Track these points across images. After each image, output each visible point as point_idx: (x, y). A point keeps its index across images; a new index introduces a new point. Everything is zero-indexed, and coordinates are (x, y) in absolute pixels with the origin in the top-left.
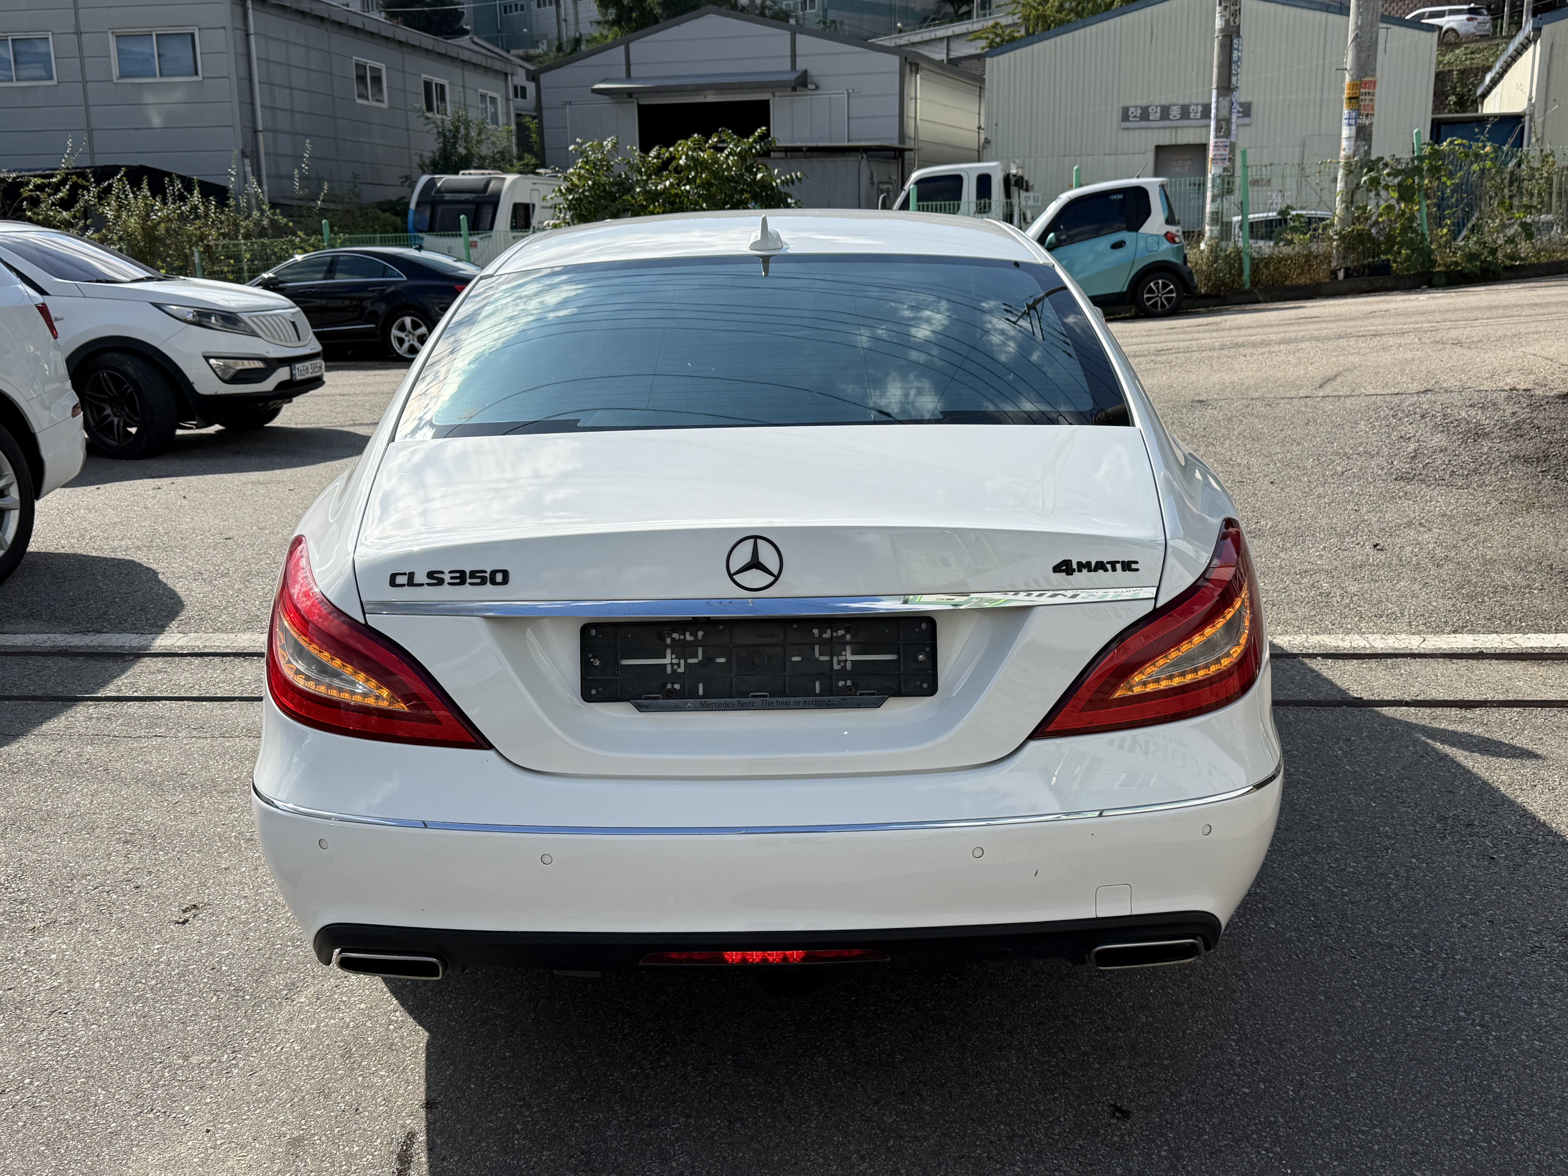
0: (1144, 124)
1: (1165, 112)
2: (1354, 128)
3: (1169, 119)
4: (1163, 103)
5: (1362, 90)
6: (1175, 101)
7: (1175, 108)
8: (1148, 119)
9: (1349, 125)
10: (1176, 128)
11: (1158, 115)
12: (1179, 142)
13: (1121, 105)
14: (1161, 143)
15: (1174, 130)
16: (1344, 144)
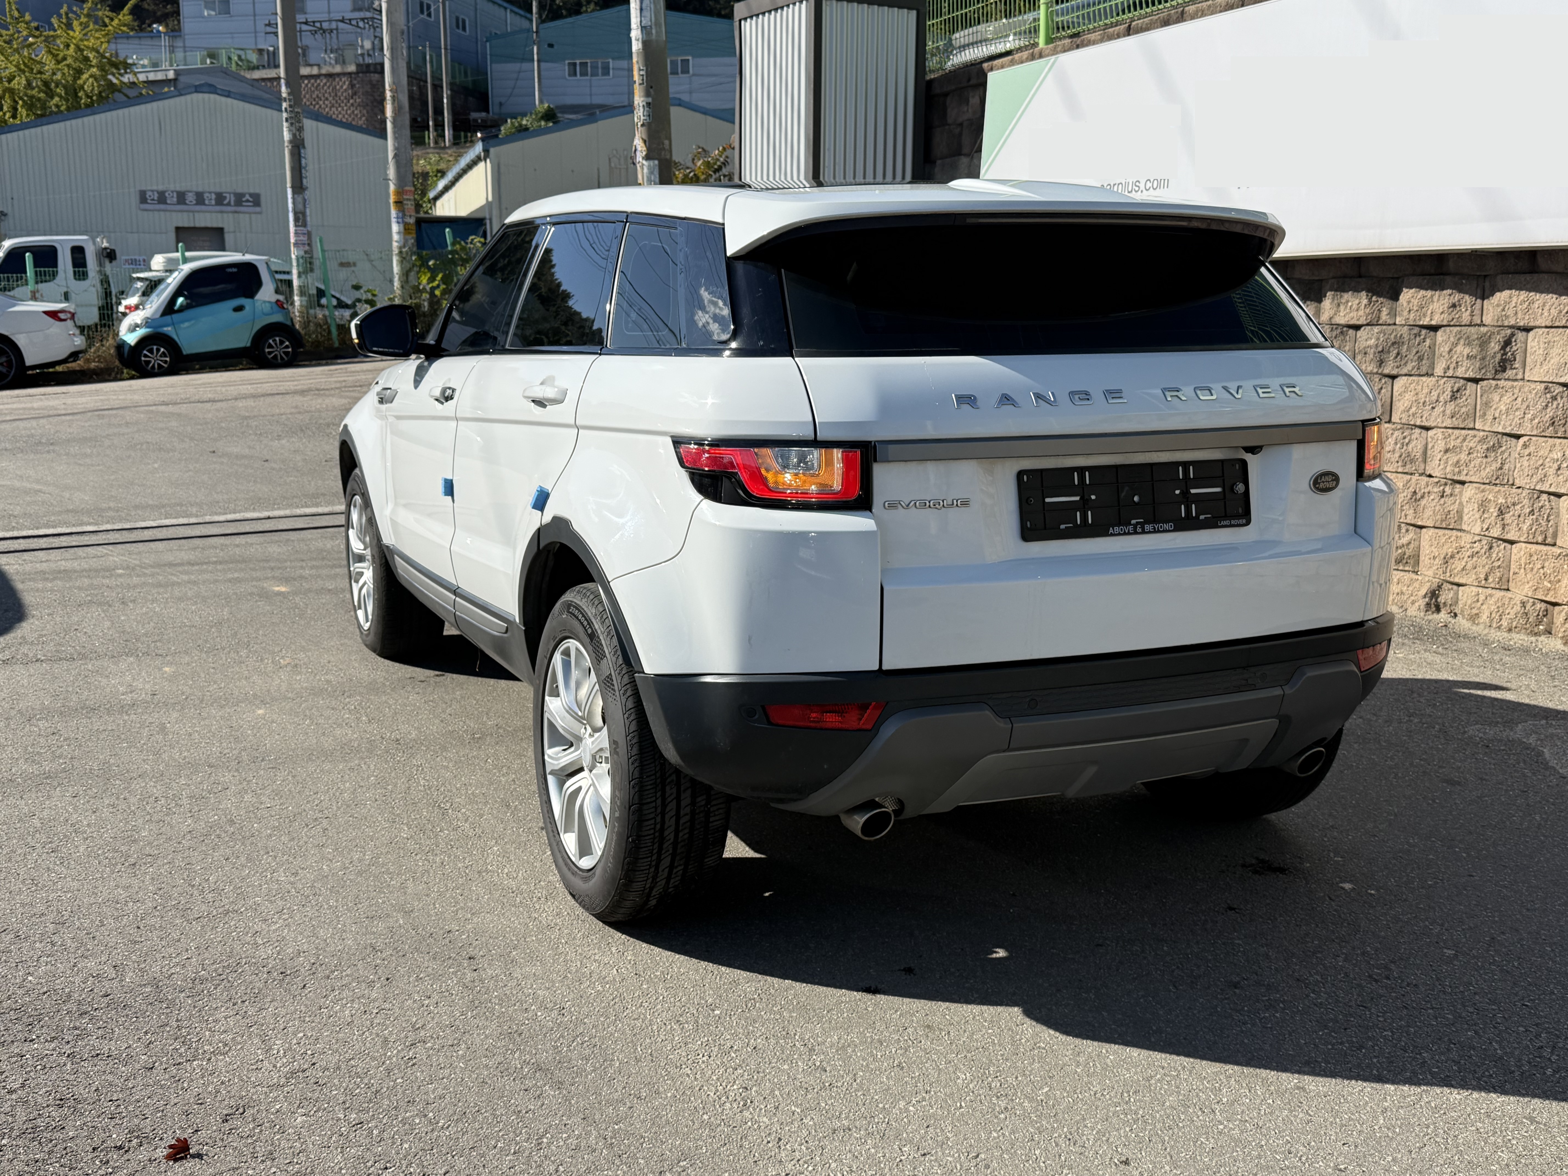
0: (162, 206)
1: (181, 197)
2: (402, 225)
3: (186, 204)
4: (178, 189)
5: (405, 197)
6: (189, 188)
7: (190, 194)
8: (166, 203)
9: (398, 222)
10: (193, 212)
11: (175, 200)
12: (197, 225)
13: (138, 188)
14: (180, 225)
15: (191, 214)
16: (396, 237)
